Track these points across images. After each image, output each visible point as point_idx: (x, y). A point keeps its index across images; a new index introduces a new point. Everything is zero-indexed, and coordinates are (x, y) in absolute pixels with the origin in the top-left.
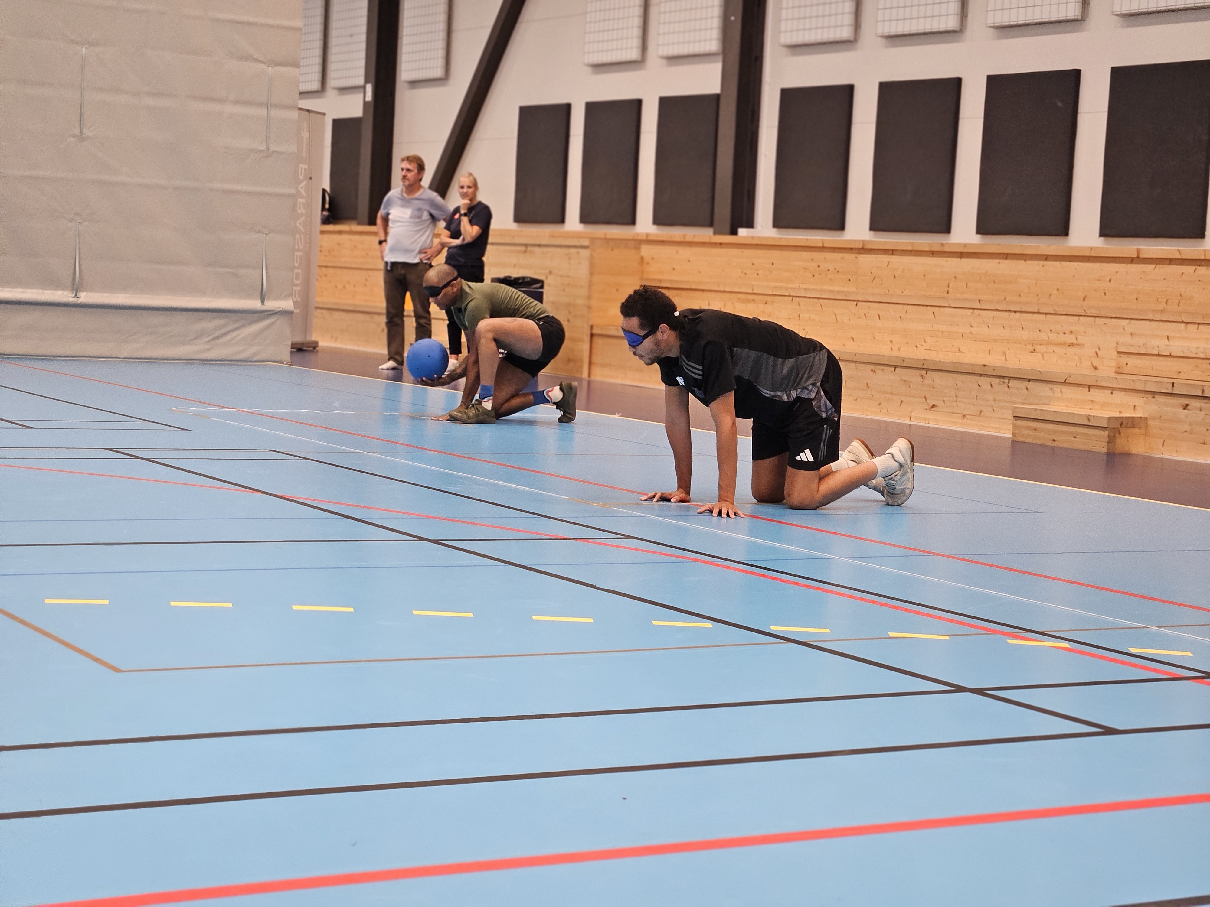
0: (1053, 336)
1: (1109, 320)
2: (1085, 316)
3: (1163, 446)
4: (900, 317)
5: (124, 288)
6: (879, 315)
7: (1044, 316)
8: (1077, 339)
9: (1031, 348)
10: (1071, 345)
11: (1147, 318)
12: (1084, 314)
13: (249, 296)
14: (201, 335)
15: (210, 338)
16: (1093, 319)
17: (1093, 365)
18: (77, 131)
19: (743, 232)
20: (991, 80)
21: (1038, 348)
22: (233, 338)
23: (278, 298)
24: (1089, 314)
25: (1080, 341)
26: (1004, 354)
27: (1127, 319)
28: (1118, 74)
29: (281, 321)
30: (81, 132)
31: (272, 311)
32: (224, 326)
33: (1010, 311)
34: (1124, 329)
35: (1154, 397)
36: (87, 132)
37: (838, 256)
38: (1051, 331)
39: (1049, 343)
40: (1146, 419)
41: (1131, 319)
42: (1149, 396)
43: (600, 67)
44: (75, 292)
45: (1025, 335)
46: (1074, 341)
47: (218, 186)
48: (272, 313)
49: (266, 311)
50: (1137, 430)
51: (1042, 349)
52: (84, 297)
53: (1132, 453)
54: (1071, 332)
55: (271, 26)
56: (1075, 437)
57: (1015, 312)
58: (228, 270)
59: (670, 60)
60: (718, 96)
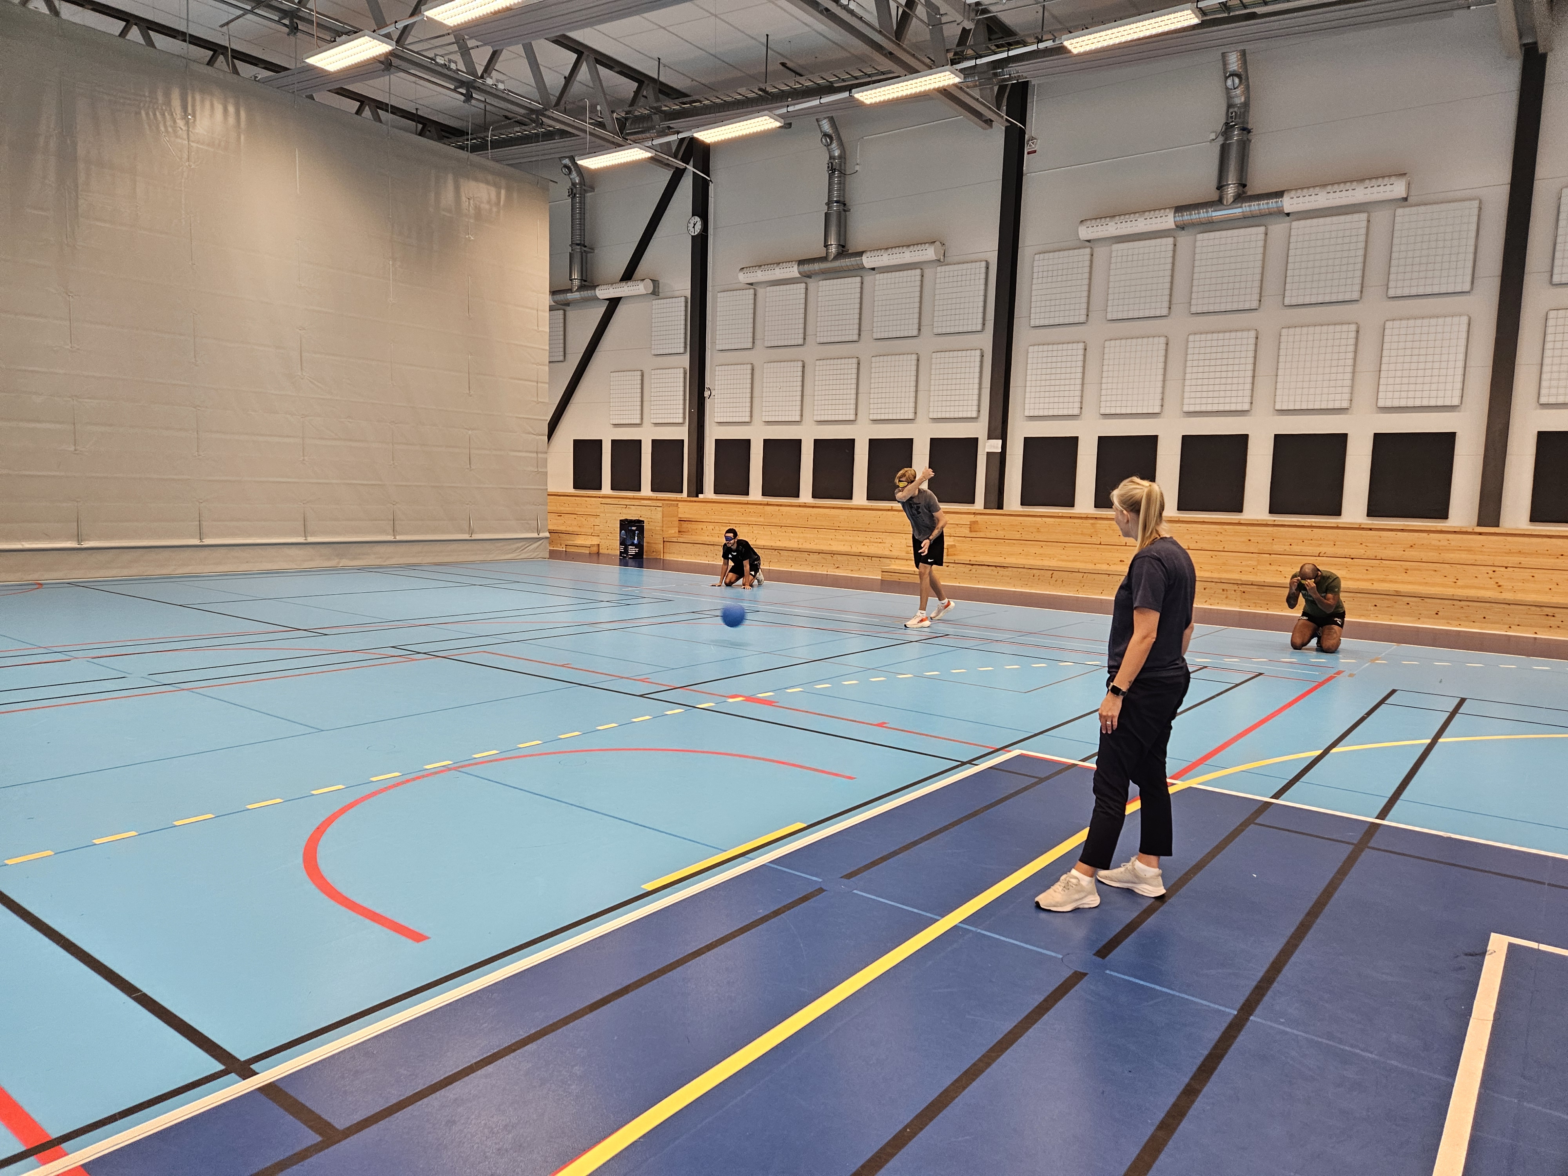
0: (872, 540)
5: (488, 532)
9: (862, 544)
10: (880, 543)
13: (533, 532)
15: (519, 550)
18: (468, 466)
19: (700, 496)
20: (816, 441)
21: (866, 544)
22: (528, 550)
23: (543, 532)
25: (883, 541)
28: (869, 442)
29: (546, 541)
30: (470, 467)
32: (525, 545)
36: (473, 467)
37: (755, 506)
39: (870, 542)
43: (616, 425)
44: (470, 535)
45: (859, 539)
46: (881, 541)
47: (521, 487)
48: (542, 538)
49: (539, 538)
51: (868, 544)
52: (475, 537)
54: (879, 538)
55: (535, 419)
58: (526, 522)
59: (656, 424)
60: (683, 441)
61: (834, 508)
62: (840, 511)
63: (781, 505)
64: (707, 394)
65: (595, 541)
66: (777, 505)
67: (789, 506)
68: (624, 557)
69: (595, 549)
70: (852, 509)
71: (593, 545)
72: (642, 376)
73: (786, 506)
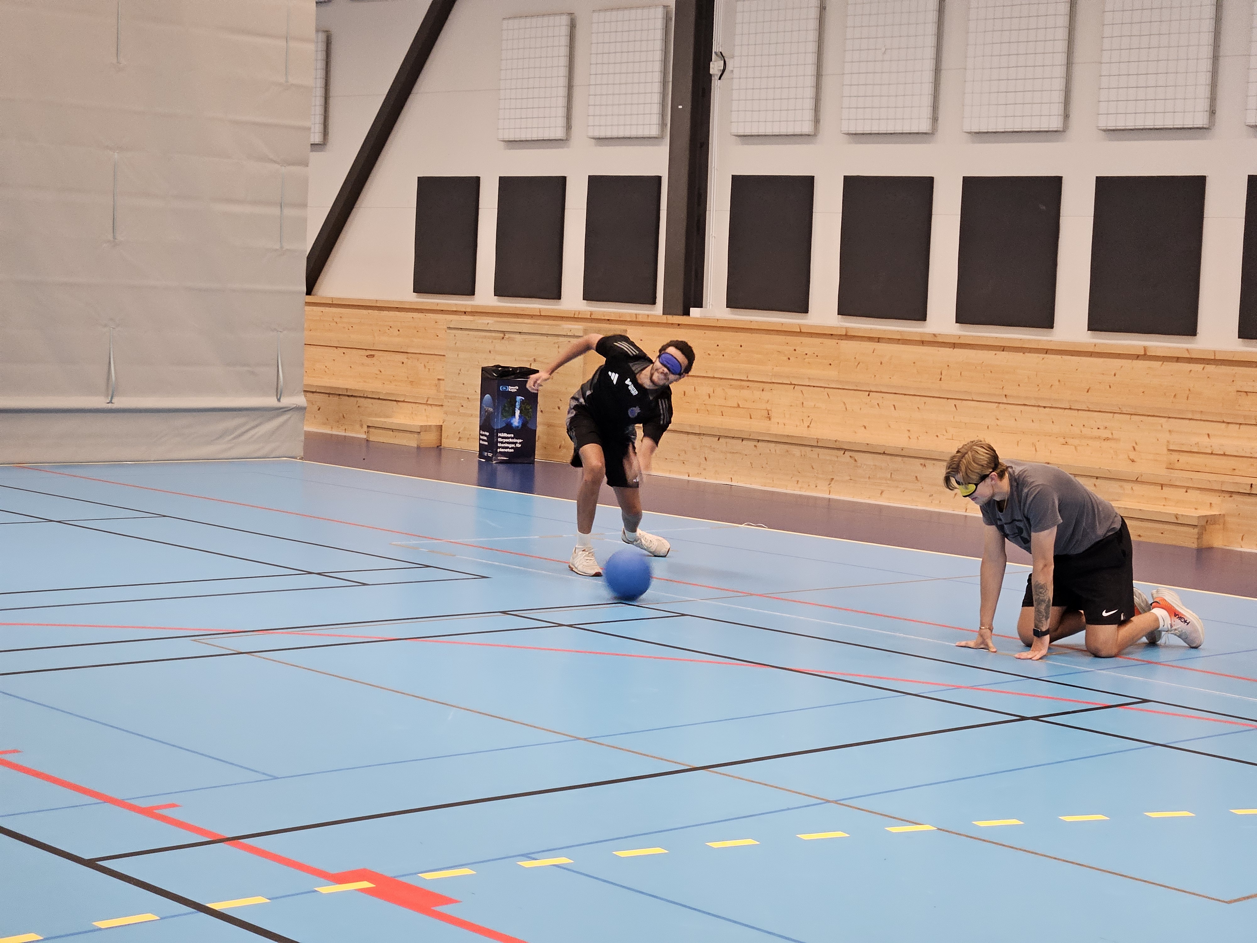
0: (1086, 431)
1: (1146, 418)
2: (1120, 413)
3: (1242, 540)
4: (918, 408)
5: (153, 392)
6: (894, 405)
7: (1076, 411)
8: (1112, 434)
9: (1063, 441)
10: (1107, 439)
11: (1187, 417)
12: (1119, 412)
13: (266, 394)
14: (222, 435)
15: (232, 436)
16: (1129, 416)
17: (1130, 458)
18: (110, 237)
19: (695, 312)
20: (967, 181)
21: (1070, 441)
22: (252, 437)
23: (292, 394)
24: (1124, 412)
25: (1115, 436)
26: (1034, 445)
27: (1165, 417)
28: (1103, 184)
29: (295, 418)
30: (114, 237)
31: (287, 407)
32: (244, 424)
33: (1039, 406)
34: (1162, 426)
35: (1231, 496)
36: (119, 238)
37: (818, 341)
38: (1084, 425)
39: (1082, 437)
40: (1224, 515)
41: (1169, 418)
42: (1227, 495)
43: (513, 143)
44: (110, 398)
45: (1055, 428)
46: (1110, 436)
47: (238, 286)
48: (287, 410)
49: (281, 408)
50: (1217, 526)
51: (1076, 442)
52: (120, 402)
53: (1214, 546)
54: (1106, 428)
55: (283, 127)
56: (1162, 533)
57: (1045, 407)
58: (246, 368)
59: (601, 140)
60: (659, 178)
61: (1003, 349)
62: (1019, 357)
63: (879, 340)
64: (715, 67)
65: (432, 418)
66: (870, 339)
67: (898, 341)
68: (488, 459)
69: (430, 439)
70: (1047, 351)
71: (426, 429)
72: (573, 26)
73: (891, 341)
